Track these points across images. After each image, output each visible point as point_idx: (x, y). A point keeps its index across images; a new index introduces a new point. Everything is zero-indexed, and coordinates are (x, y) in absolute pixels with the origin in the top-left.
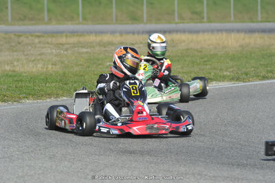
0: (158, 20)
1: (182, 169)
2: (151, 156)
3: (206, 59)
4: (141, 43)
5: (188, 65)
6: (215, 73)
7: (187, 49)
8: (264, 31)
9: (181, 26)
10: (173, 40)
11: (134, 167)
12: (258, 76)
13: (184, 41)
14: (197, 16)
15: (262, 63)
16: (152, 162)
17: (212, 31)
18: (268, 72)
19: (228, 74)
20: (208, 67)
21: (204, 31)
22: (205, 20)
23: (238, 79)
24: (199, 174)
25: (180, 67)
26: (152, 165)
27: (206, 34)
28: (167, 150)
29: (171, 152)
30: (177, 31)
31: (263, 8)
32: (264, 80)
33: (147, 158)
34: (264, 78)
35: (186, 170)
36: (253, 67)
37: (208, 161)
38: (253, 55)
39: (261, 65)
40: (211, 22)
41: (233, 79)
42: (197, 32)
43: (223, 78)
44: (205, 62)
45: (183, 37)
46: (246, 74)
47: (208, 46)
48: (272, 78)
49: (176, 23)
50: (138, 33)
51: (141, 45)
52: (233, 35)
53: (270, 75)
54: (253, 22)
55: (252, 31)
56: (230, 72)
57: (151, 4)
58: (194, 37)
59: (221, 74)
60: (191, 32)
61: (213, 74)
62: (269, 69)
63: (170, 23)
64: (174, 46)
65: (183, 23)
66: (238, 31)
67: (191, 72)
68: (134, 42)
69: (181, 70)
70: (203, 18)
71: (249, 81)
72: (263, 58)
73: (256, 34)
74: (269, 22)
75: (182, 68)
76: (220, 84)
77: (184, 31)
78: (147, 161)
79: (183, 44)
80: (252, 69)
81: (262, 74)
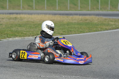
0: (13, 9)
1: (29, 74)
2: (14, 68)
3: (36, 26)
4: (7, 18)
5: (28, 28)
7: (27, 21)
8: (60, 14)
9: (24, 11)
10: (21, 17)
11: (7, 73)
12: (59, 34)
13: (26, 18)
14: (31, 7)
15: (60, 28)
16: (14, 71)
17: (38, 14)
18: (63, 32)
20: (37, 29)
21: (34, 14)
22: (34, 9)
24: (37, 77)
25: (24, 29)
26: (15, 72)
27: (35, 15)
28: (21, 66)
29: (23, 67)
30: (22, 13)
31: (59, 5)
33: (12, 69)
35: (30, 75)
37: (40, 71)
38: (56, 24)
39: (60, 29)
40: (37, 10)
42: (31, 14)
44: (36, 27)
45: (26, 16)
47: (37, 20)
49: (22, 10)
50: (5, 14)
51: (7, 19)
52: (47, 16)
53: (64, 33)
54: (55, 10)
55: (55, 14)
57: (10, 1)
58: (30, 16)
60: (29, 14)
62: (64, 30)
63: (19, 10)
64: (21, 20)
65: (25, 10)
66: (49, 14)
67: (30, 31)
68: (3, 18)
69: (25, 30)
70: (33, 8)
72: (61, 26)
73: (57, 16)
74: (62, 10)
75: (26, 29)
77: (25, 13)
78: (12, 71)
79: (26, 19)
80: (57, 30)
81: (61, 33)
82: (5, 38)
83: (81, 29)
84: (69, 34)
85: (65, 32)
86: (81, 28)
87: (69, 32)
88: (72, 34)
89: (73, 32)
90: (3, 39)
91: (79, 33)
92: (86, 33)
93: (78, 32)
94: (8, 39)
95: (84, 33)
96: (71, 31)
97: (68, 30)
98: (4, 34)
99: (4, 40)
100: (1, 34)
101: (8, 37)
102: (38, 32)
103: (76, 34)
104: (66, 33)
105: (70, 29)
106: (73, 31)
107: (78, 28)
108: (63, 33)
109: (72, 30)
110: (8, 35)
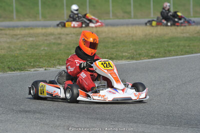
6: (117, 54)
18: (156, 53)
19: (127, 54)
23: (133, 58)
32: (152, 59)
34: (153, 57)
36: (146, 49)
39: (153, 48)
41: (128, 58)
43: (122, 58)
46: (140, 54)
48: (158, 57)
56: (128, 53)
59: (121, 54)
61: (115, 55)
62: (158, 51)
71: (141, 59)
76: (119, 62)
80: (146, 51)
81: (151, 55)
82: (54, 65)
83: (188, 48)
84: (164, 57)
85: (159, 53)
86: (189, 46)
87: (165, 53)
88: (169, 56)
89: (173, 53)
90: (51, 67)
91: (183, 55)
92: (196, 53)
93: (182, 52)
94: (59, 67)
95: (192, 53)
96: (169, 51)
97: (166, 50)
98: (55, 60)
99: (52, 69)
100: (50, 59)
101: (60, 65)
102: (113, 54)
103: (177, 55)
104: (161, 55)
105: (170, 49)
106: (174, 50)
107: (184, 46)
108: (154, 55)
109: (172, 49)
110: (61, 61)
